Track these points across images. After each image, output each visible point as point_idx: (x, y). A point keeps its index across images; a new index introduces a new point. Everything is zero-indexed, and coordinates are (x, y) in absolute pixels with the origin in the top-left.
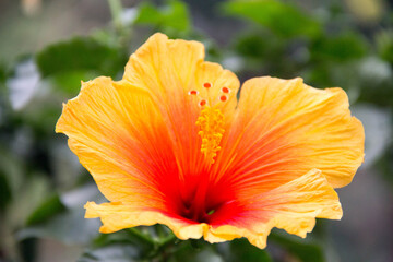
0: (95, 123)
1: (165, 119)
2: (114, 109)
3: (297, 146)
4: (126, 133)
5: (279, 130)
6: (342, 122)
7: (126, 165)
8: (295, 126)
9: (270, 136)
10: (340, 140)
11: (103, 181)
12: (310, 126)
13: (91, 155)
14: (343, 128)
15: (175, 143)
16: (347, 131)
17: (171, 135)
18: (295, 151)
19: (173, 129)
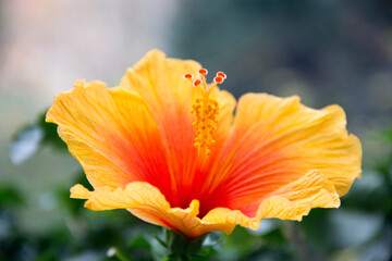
0: (87, 119)
1: (160, 128)
2: (108, 112)
3: (294, 158)
4: (119, 134)
5: (275, 142)
6: (339, 140)
7: (117, 161)
8: (291, 140)
9: (265, 148)
10: (336, 156)
11: (92, 171)
12: (306, 141)
13: (80, 144)
14: (340, 145)
15: (168, 151)
16: (343, 148)
17: (165, 143)
18: (291, 163)
19: (167, 138)
